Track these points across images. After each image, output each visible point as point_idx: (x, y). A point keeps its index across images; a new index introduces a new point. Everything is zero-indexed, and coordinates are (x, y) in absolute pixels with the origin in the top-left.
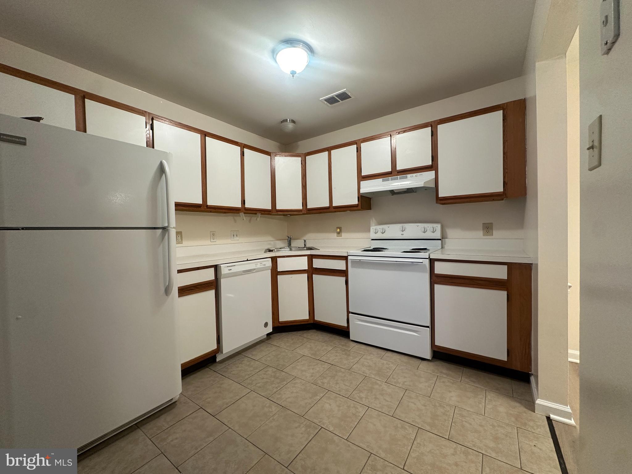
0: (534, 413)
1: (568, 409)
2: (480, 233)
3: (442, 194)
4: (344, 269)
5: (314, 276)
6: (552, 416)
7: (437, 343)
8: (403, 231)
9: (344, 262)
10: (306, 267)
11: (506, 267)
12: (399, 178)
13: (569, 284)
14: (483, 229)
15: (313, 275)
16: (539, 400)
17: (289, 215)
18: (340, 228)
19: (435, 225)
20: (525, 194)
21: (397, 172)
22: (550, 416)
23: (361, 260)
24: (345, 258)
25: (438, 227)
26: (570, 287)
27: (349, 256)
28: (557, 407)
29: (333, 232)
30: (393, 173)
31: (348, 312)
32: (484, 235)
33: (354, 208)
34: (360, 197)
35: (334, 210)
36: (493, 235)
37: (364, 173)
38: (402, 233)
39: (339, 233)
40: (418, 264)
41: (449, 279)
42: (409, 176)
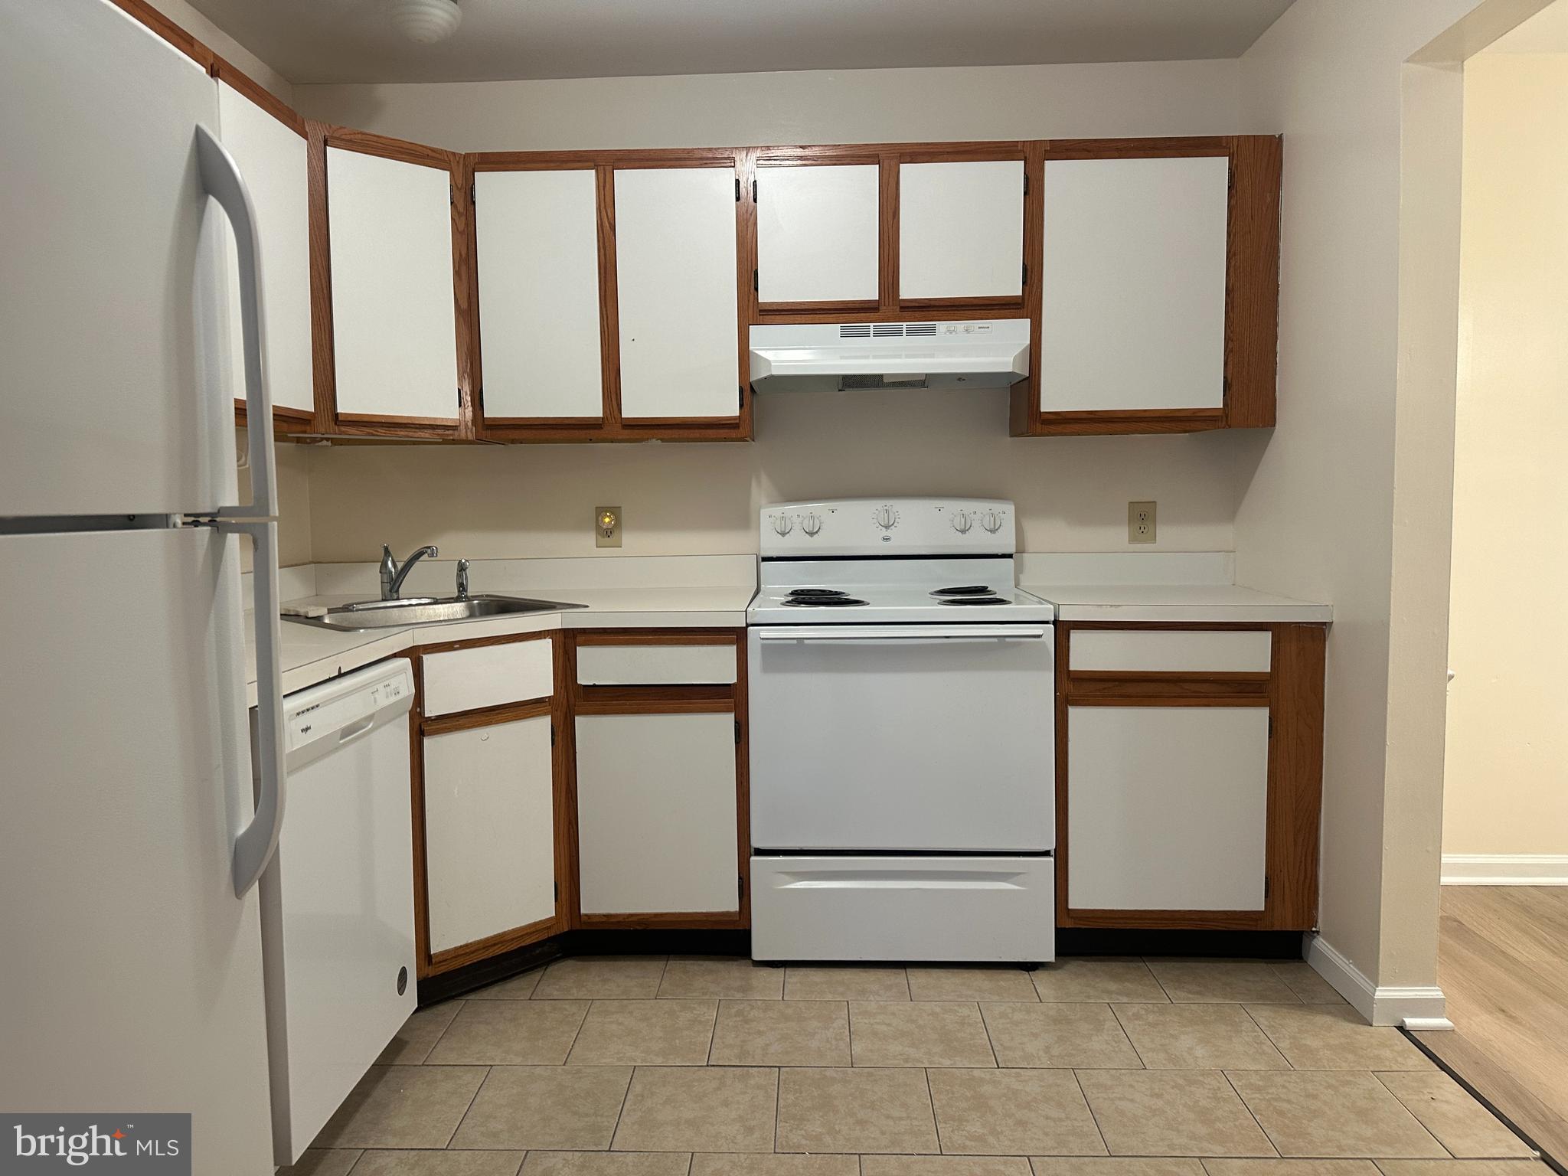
0: (1373, 1028)
1: (1435, 993)
2: (1120, 534)
3: (1052, 401)
4: (732, 679)
5: (583, 724)
6: (1410, 1022)
7: (1075, 903)
8: (887, 527)
9: (730, 652)
10: (545, 688)
11: (1268, 636)
12: (904, 329)
13: (1450, 672)
14: (1130, 521)
15: (579, 721)
16: (1379, 988)
17: (325, 443)
18: (615, 511)
19: (997, 507)
20: (1272, 422)
21: (901, 308)
22: (1403, 1021)
23: (806, 642)
24: (737, 636)
25: (1006, 511)
26: (1451, 677)
27: (750, 628)
28: (1417, 995)
29: (579, 527)
30: (882, 308)
31: (746, 851)
32: (1133, 539)
33: (722, 431)
34: (747, 389)
35: (627, 433)
36: (1155, 540)
37: (767, 295)
38: (884, 533)
39: (608, 533)
40: (1020, 644)
41: (1110, 685)
42: (942, 326)
